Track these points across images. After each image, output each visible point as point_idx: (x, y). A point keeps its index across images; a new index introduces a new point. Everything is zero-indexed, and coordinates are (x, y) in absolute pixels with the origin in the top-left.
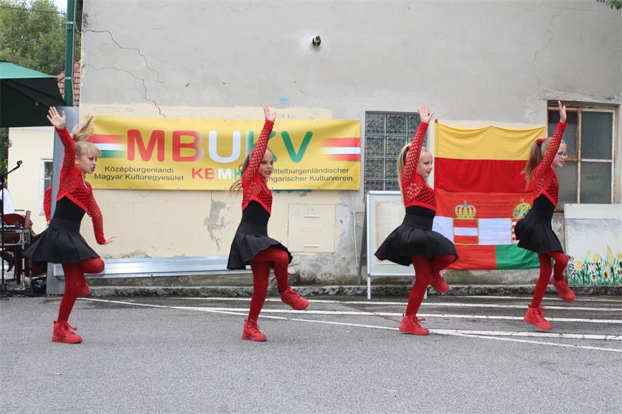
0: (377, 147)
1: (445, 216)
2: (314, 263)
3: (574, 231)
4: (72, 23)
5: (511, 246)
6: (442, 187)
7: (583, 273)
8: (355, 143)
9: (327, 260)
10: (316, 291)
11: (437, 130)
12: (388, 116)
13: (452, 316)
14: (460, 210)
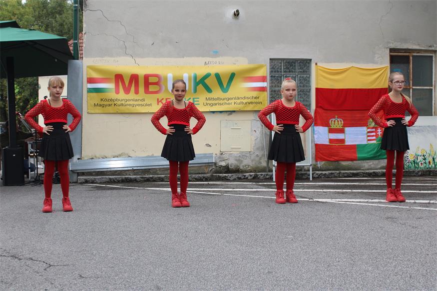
0: (277, 82)
1: (323, 126)
2: (238, 158)
4: (77, 5)
5: (367, 145)
6: (321, 107)
7: (414, 161)
8: (263, 79)
9: (246, 156)
10: (240, 176)
11: (317, 70)
12: (285, 61)
13: (329, 190)
14: (333, 122)
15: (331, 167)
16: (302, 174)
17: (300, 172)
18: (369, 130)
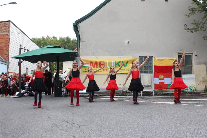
1: (157, 78)
3: (184, 80)
4: (78, 40)
6: (156, 72)
7: (187, 89)
10: (130, 94)
11: (155, 60)
13: (162, 99)
14: (160, 77)
15: (160, 91)
16: (150, 94)
17: (150, 93)
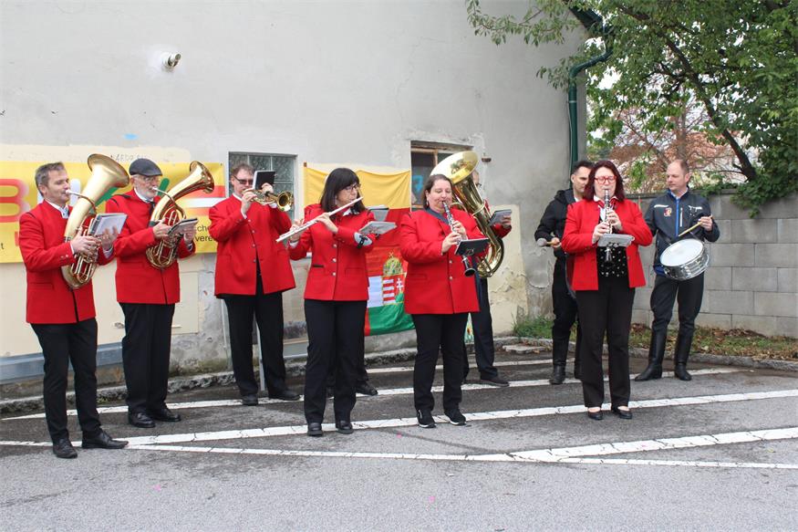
5: (382, 307)
8: (220, 192)
9: (190, 342)
11: (307, 175)
18: (385, 282)
